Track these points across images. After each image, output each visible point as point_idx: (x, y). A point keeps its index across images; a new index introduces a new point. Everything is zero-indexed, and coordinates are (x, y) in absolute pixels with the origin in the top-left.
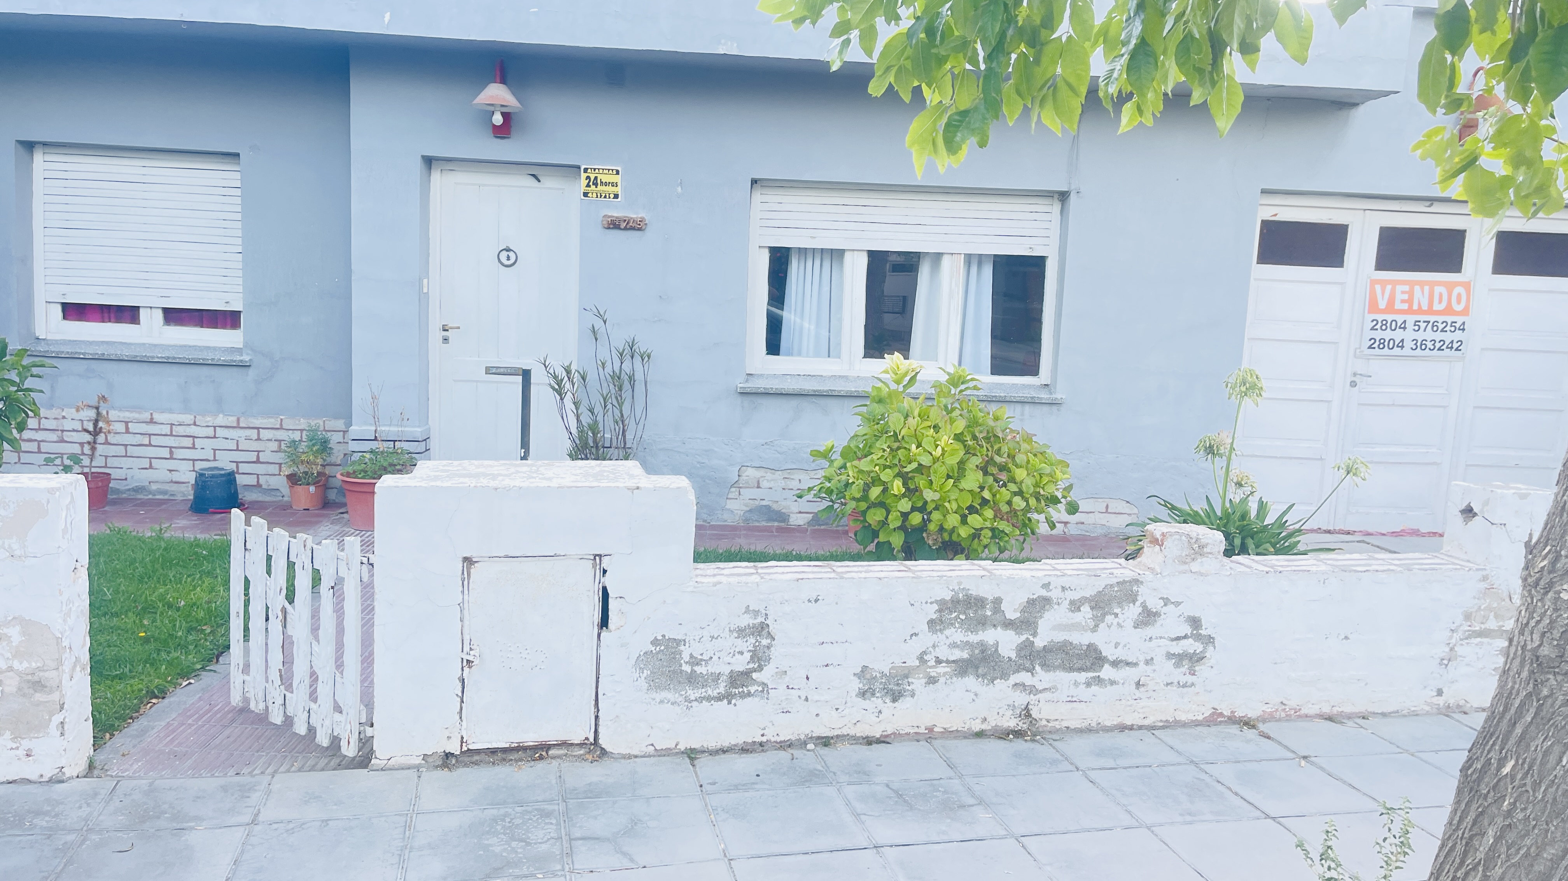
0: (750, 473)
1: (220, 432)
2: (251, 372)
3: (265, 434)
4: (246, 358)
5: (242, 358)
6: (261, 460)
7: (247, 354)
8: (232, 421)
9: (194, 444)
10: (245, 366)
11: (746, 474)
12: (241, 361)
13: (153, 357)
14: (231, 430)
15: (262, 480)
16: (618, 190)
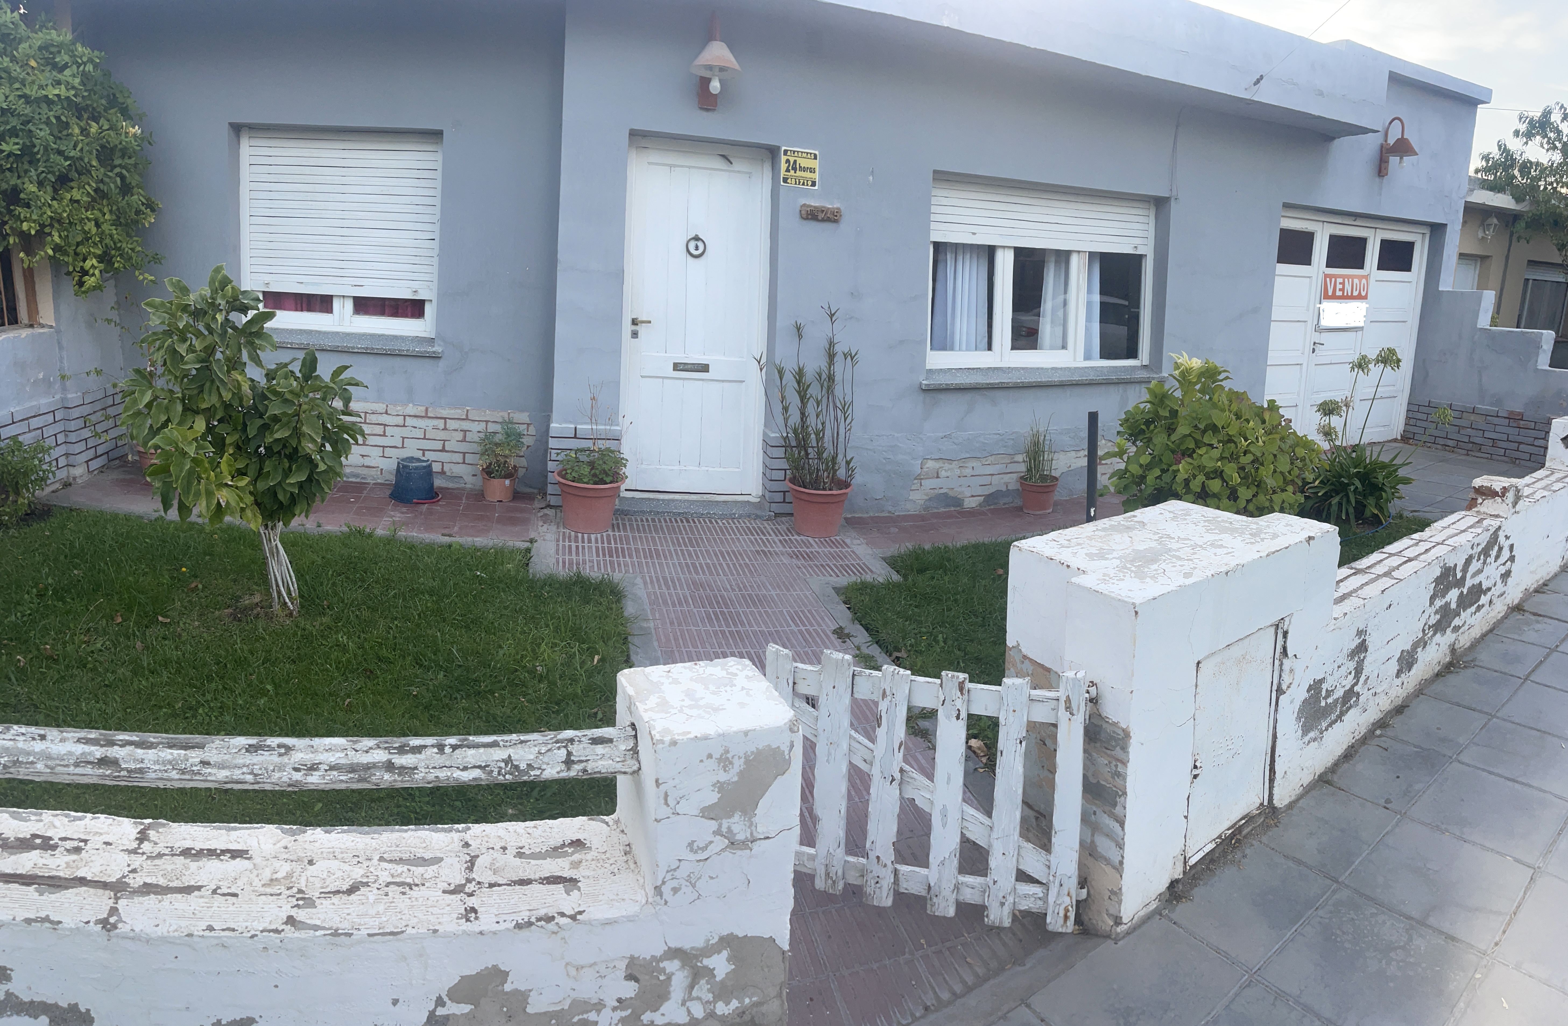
0: (930, 464)
1: (410, 421)
2: (442, 363)
3: (451, 424)
4: (438, 348)
5: (434, 349)
6: (447, 449)
7: (439, 345)
8: (420, 411)
9: (384, 432)
10: (435, 357)
11: (927, 466)
12: (434, 352)
13: (353, 348)
14: (420, 420)
15: (446, 469)
16: (816, 176)
